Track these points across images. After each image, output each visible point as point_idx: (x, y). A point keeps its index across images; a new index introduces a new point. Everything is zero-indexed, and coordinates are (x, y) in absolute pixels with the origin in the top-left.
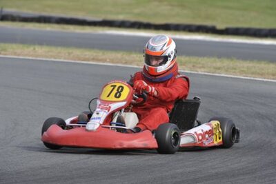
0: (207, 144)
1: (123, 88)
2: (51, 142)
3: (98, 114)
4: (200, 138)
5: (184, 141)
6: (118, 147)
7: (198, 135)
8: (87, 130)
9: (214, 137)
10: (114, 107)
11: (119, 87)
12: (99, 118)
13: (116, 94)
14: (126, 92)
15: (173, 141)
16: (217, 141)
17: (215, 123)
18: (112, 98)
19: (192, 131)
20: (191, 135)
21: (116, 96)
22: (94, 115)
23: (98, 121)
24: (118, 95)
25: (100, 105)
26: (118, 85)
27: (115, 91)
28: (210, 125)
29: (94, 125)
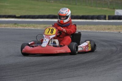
0: (87, 50)
1: (53, 29)
2: (27, 53)
3: (45, 40)
4: (85, 48)
5: (80, 49)
6: (56, 53)
7: (84, 47)
8: (42, 47)
9: (89, 47)
10: (51, 37)
11: (52, 29)
12: (46, 42)
13: (51, 32)
14: (55, 31)
15: (76, 49)
16: (90, 49)
17: (88, 42)
18: (50, 33)
19: (81, 45)
20: (81, 47)
21: (51, 33)
22: (44, 41)
23: (46, 43)
24: (52, 32)
25: (45, 37)
26: (51, 28)
27: (50, 31)
28: (87, 43)
29: (44, 44)
